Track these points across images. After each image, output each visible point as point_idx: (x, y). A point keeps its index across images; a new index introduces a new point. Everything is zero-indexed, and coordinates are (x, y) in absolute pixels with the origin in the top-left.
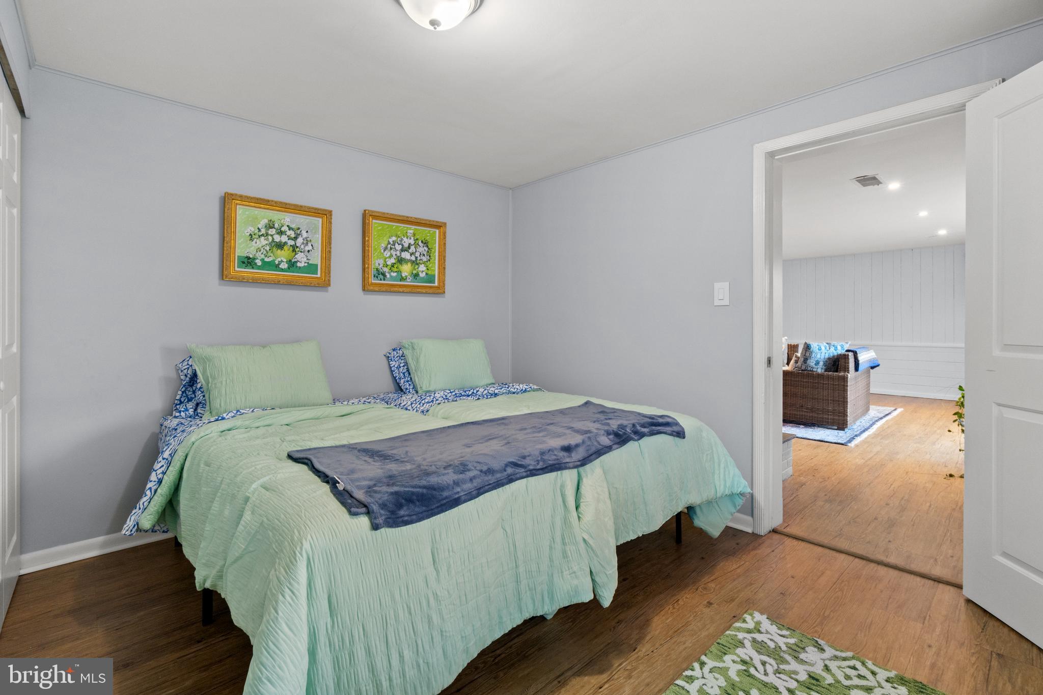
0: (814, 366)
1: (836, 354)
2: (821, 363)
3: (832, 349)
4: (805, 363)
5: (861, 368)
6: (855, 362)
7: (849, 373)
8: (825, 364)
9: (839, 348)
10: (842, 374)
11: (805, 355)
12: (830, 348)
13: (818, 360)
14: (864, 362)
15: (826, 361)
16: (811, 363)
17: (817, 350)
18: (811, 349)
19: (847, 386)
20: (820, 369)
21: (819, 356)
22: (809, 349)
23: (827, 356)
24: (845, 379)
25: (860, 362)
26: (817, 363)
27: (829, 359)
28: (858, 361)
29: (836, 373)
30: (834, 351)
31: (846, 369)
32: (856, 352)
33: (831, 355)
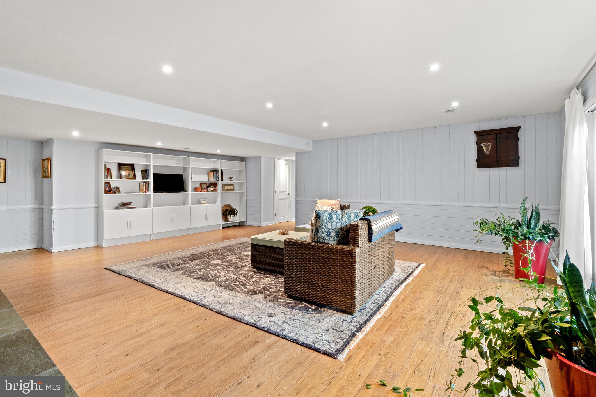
0: (326, 237)
1: (348, 223)
2: (333, 234)
3: (345, 218)
4: (317, 234)
5: (375, 237)
6: (369, 231)
7: (358, 246)
8: (337, 235)
9: (352, 216)
10: (352, 247)
11: (316, 225)
12: (342, 217)
13: (328, 231)
14: (379, 232)
15: (338, 232)
16: (323, 234)
17: (328, 220)
18: (321, 219)
19: (355, 263)
20: (332, 241)
21: (329, 227)
22: (319, 219)
23: (338, 226)
24: (352, 255)
25: (374, 231)
26: (329, 234)
27: (341, 229)
28: (372, 230)
29: (345, 247)
30: (347, 220)
31: (356, 243)
32: (370, 220)
33: (344, 224)
